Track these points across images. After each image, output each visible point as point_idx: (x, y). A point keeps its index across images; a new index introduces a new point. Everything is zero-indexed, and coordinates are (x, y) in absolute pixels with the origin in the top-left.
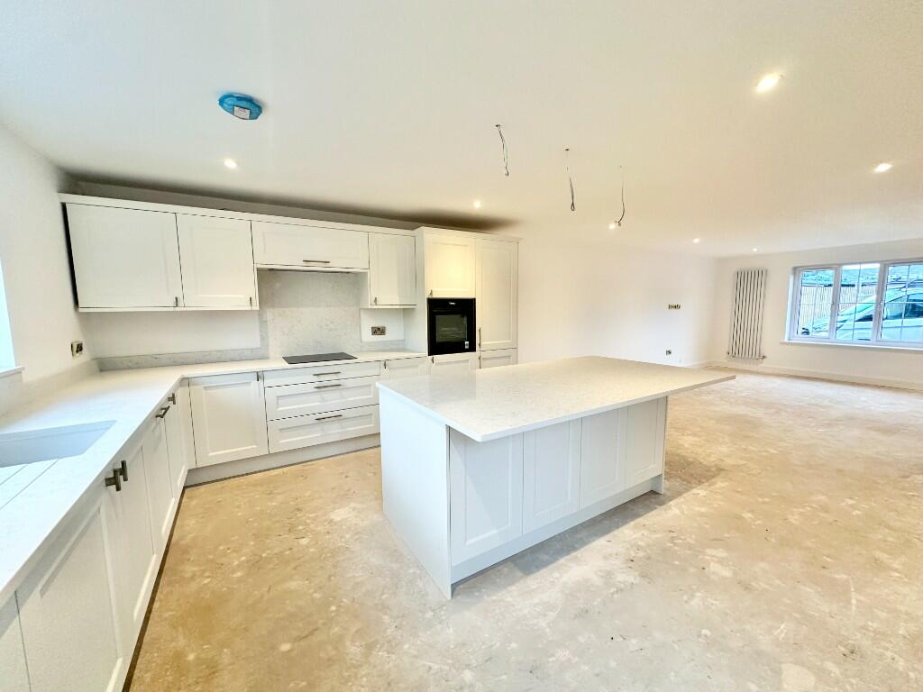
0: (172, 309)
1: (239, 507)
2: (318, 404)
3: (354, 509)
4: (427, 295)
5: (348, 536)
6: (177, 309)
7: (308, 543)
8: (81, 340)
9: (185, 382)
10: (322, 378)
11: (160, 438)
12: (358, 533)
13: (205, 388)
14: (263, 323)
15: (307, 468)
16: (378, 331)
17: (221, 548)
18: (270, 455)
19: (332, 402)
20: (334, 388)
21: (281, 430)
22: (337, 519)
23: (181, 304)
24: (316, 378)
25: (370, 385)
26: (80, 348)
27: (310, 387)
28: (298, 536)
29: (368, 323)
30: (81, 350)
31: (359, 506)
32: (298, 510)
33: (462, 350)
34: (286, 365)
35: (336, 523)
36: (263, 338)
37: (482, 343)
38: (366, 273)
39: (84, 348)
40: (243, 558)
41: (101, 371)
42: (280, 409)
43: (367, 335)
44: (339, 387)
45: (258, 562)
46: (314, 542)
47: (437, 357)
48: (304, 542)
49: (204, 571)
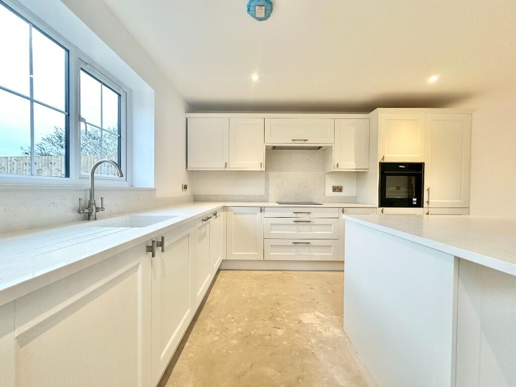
0: (224, 169)
1: (244, 290)
2: (295, 232)
3: (318, 317)
4: (380, 160)
5: (313, 341)
6: (226, 169)
7: (283, 335)
8: (187, 183)
9: (225, 208)
10: (299, 215)
11: (205, 235)
12: (322, 342)
13: (234, 213)
14: (267, 180)
15: (285, 275)
16: (338, 189)
17: (229, 316)
18: (264, 261)
19: (305, 232)
20: (307, 223)
21: (271, 245)
22: (305, 321)
23: (228, 167)
24: (295, 215)
25: (332, 225)
26: (185, 187)
27: (291, 221)
28: (276, 326)
29: (330, 183)
30: (186, 188)
31: (322, 316)
32: (278, 304)
33: (409, 204)
34: (278, 205)
35: (304, 325)
36: (267, 190)
37: (430, 201)
38: (331, 147)
39: (188, 187)
40: (239, 329)
41: (195, 201)
42: (272, 232)
43: (329, 192)
44: (310, 223)
45: (248, 336)
46: (287, 336)
47: (386, 209)
48: (280, 332)
49: (216, 330)
